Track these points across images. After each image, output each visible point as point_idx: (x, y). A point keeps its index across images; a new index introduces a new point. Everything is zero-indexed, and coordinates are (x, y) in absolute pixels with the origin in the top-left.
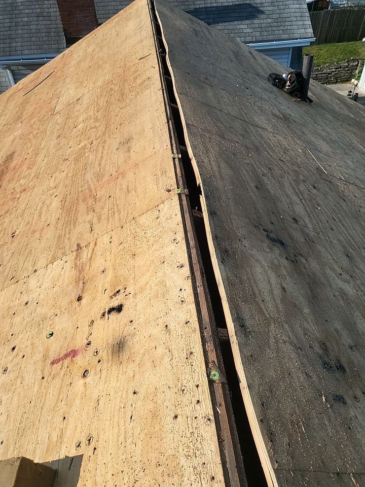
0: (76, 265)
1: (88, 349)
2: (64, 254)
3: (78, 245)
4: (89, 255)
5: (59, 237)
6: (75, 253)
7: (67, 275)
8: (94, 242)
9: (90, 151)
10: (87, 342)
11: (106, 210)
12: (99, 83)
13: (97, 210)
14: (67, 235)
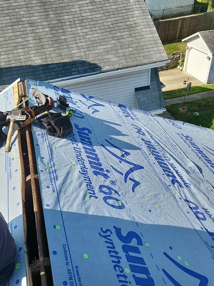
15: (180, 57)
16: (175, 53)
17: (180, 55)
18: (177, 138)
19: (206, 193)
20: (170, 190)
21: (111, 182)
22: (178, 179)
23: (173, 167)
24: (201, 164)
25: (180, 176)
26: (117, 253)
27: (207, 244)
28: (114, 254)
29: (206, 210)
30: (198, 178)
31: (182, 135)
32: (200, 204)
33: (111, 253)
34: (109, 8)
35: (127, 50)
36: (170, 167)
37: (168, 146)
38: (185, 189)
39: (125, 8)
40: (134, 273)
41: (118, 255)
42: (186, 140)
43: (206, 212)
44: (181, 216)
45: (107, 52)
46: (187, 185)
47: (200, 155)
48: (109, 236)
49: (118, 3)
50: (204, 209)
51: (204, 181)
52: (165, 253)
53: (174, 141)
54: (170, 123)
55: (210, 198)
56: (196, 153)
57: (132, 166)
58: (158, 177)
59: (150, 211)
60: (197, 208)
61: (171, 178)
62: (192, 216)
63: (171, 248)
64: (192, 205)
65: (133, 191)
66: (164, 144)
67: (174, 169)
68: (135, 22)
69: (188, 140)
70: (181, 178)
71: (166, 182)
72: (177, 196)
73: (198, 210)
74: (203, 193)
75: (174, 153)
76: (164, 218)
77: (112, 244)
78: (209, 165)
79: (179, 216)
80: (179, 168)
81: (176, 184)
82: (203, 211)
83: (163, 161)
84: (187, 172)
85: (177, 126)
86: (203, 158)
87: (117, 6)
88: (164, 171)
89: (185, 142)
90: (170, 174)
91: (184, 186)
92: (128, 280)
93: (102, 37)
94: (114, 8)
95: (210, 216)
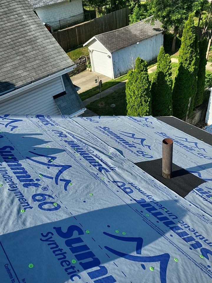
15: (86, 60)
16: (81, 57)
17: (86, 58)
18: (96, 131)
19: (129, 170)
20: (99, 178)
21: (43, 189)
22: (104, 166)
23: (97, 158)
24: (120, 147)
25: (105, 163)
26: (61, 250)
27: (137, 212)
28: (59, 252)
29: (131, 184)
30: (120, 160)
31: (100, 127)
32: (126, 181)
33: (56, 252)
34: (4, 26)
35: (34, 63)
36: (95, 158)
37: (90, 140)
38: (112, 173)
39: (21, 24)
40: (80, 261)
41: (63, 251)
42: (104, 131)
43: (132, 185)
44: (113, 196)
45: (15, 68)
46: (112, 168)
47: (118, 140)
48: (51, 237)
49: (11, 20)
50: (130, 184)
51: (126, 161)
52: (104, 233)
53: (94, 135)
54: (87, 120)
55: (133, 173)
56: (115, 139)
57: (60, 168)
58: (86, 170)
59: (85, 202)
60: (124, 184)
61: (98, 167)
62: (121, 193)
63: (109, 226)
64: (120, 184)
65: (66, 189)
66: (86, 139)
67: (99, 159)
68: (34, 35)
69: (106, 130)
70: (106, 165)
71: (94, 172)
72: (106, 180)
73: (125, 186)
74: (127, 171)
75: (96, 145)
76: (98, 203)
77: (55, 243)
78: (127, 146)
79: (111, 197)
80: (103, 157)
81: (103, 171)
82: (130, 186)
83: (88, 155)
84: (110, 158)
85: (94, 121)
86: (121, 142)
87: (12, 23)
88: (90, 163)
89: (104, 132)
90: (96, 164)
91: (110, 170)
92: (76, 269)
93: (6, 55)
94: (9, 25)
95: (136, 188)
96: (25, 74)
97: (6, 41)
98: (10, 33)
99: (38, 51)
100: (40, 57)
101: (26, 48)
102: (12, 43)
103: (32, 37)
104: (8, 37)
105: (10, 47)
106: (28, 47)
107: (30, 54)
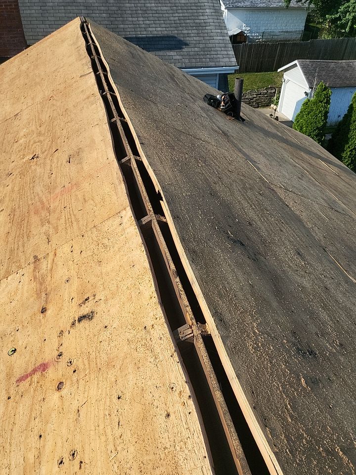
0: (35, 278)
1: (60, 360)
2: (20, 267)
3: (35, 257)
4: (49, 266)
5: (12, 251)
6: (32, 266)
7: (25, 288)
8: (53, 253)
9: (36, 164)
10: (57, 353)
11: (62, 221)
12: (38, 99)
13: (53, 221)
14: (21, 249)
15: (275, 93)
16: (269, 86)
17: (275, 91)
35: (193, 49)
68: (206, 21)
96: (178, 57)
97: (172, 18)
98: (180, 11)
99: (202, 38)
100: (201, 46)
101: (190, 32)
102: (178, 21)
103: (203, 21)
104: (177, 15)
105: (174, 25)
106: (193, 31)
107: (192, 39)
